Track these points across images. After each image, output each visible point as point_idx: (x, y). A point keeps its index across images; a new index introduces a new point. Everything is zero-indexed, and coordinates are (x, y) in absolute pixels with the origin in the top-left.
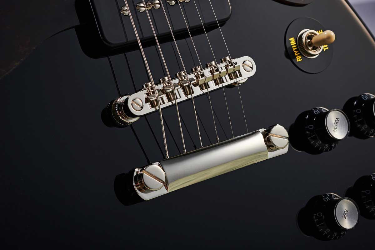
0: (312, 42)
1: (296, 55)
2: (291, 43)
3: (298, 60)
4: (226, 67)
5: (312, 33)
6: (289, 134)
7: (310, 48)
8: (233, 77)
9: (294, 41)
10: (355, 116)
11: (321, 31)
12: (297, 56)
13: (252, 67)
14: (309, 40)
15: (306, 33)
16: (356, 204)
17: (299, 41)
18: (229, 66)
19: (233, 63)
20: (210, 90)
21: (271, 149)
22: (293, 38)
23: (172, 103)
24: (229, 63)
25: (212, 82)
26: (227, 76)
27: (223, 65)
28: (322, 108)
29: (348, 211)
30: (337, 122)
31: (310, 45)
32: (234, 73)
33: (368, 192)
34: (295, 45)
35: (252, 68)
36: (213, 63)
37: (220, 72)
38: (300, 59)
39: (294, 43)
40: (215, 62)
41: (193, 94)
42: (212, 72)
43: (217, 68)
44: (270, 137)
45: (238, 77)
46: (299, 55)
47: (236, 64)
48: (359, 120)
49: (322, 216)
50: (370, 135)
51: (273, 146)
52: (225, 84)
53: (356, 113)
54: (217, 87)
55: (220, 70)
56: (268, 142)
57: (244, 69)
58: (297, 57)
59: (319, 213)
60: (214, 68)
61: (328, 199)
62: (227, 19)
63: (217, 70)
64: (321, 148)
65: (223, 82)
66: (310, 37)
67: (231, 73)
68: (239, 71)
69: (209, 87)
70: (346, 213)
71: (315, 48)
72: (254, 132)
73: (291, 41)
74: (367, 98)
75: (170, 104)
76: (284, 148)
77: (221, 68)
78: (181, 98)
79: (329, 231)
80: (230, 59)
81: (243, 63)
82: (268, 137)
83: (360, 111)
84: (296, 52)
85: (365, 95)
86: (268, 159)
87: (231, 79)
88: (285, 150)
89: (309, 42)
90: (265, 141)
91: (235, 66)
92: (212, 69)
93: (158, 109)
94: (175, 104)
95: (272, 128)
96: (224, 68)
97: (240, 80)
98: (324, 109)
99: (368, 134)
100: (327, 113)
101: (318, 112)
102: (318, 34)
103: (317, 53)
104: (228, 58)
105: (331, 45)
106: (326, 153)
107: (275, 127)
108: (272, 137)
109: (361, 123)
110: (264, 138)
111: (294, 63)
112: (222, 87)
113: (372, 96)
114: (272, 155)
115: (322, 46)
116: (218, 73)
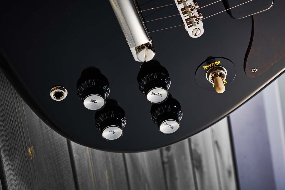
0: (218, 76)
1: (208, 65)
2: (217, 62)
3: (205, 67)
4: (195, 16)
5: (224, 77)
6: (147, 62)
7: (213, 75)
8: (188, 22)
9: (218, 64)
10: (166, 106)
11: (226, 82)
13: (196, 35)
14: (219, 74)
15: (225, 73)
16: (102, 109)
17: (219, 67)
18: (196, 18)
19: (198, 21)
20: (177, 4)
21: (137, 49)
22: (220, 63)
24: (198, 19)
25: (183, 7)
26: (188, 17)
27: (196, 14)
28: (170, 84)
29: (96, 103)
30: (159, 95)
31: (215, 75)
33: (112, 115)
34: (215, 65)
37: (190, 12)
38: (205, 68)
39: (217, 64)
40: (198, 8)
42: (190, 6)
43: (194, 10)
44: (145, 49)
45: (188, 25)
46: (208, 67)
47: (198, 23)
48: (163, 109)
49: (93, 86)
50: (153, 116)
51: (139, 50)
52: (182, 16)
53: (167, 107)
54: (180, 10)
55: (193, 12)
56: (142, 47)
57: (194, 29)
58: (206, 66)
59: (94, 83)
60: (194, 7)
61: (105, 89)
62: (231, 16)
63: (192, 10)
64: (141, 84)
65: (183, 14)
66: (221, 75)
67: (190, 20)
68: (192, 26)
69: (179, 4)
70: (95, 102)
71: (213, 78)
72: (149, 35)
73: (218, 62)
74: (179, 114)
76: (138, 58)
77: (194, 12)
79: (82, 90)
80: (201, 19)
81: (198, 29)
82: (146, 47)
83: (169, 110)
84: (210, 65)
85: (181, 113)
86: (129, 47)
87: (186, 20)
88: (136, 60)
89: (218, 74)
90: (142, 45)
91: (196, 23)
92: (193, 6)
95: (152, 50)
96: (194, 15)
97: (186, 27)
98: (169, 86)
99: (154, 115)
100: (166, 89)
101: (167, 82)
102: (223, 81)
103: (210, 80)
104: (202, 17)
105: (214, 90)
106: (138, 87)
107: (153, 52)
108: (145, 50)
109: (161, 111)
110: (144, 45)
111: (202, 64)
112: (179, 13)
113: (180, 118)
114: (133, 50)
115: (214, 83)
116: (190, 11)
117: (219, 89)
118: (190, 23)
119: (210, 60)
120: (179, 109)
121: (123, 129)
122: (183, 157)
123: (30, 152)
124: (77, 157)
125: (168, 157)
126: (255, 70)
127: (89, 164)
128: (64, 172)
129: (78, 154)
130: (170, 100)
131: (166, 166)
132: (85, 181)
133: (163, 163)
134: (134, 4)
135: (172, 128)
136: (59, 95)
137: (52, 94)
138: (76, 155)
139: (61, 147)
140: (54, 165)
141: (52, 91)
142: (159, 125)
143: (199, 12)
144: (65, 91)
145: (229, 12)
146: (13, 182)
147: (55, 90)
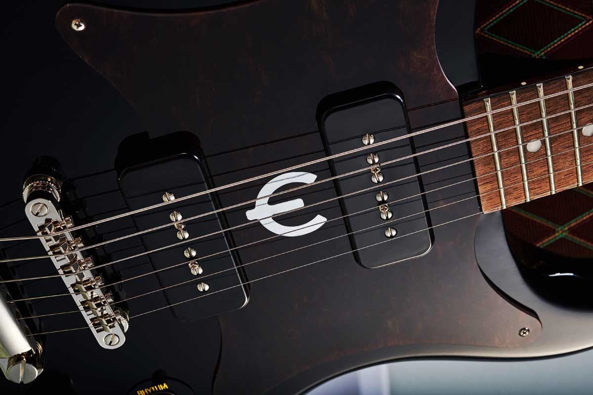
3: (139, 392)
4: (106, 314)
8: (94, 323)
9: (164, 389)
12: (144, 391)
13: (112, 345)
19: (114, 323)
22: (167, 388)
23: (49, 251)
25: (83, 299)
26: (93, 316)
27: (109, 311)
32: (100, 324)
34: (159, 390)
35: (110, 344)
36: (110, 300)
39: (161, 389)
41: (64, 276)
42: (96, 299)
44: (24, 362)
45: (95, 328)
47: (111, 327)
52: (84, 313)
54: (78, 304)
55: (102, 308)
57: (107, 336)
60: (103, 301)
63: (99, 304)
65: (86, 311)
67: (98, 320)
68: (102, 330)
69: (76, 295)
73: (163, 386)
75: (47, 249)
76: (12, 375)
77: (104, 309)
78: (57, 261)
81: (115, 335)
82: (24, 359)
84: (148, 390)
87: (93, 320)
91: (108, 327)
92: (102, 298)
93: (38, 234)
94: (47, 255)
96: (104, 312)
97: (93, 330)
107: (37, 369)
112: (78, 309)
116: (97, 306)
118: (98, 325)
143: (113, 309)
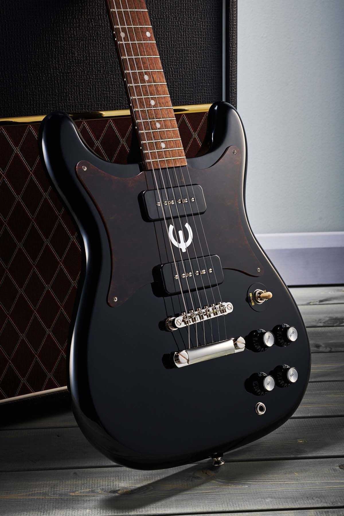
1: (252, 302)
2: (250, 295)
5: (261, 291)
6: (246, 342)
7: (259, 299)
9: (252, 295)
13: (231, 308)
15: (258, 291)
16: (274, 379)
17: (254, 294)
18: (221, 307)
20: (211, 318)
21: (236, 348)
24: (221, 305)
26: (219, 312)
27: (218, 306)
29: (270, 382)
30: (269, 338)
31: (259, 298)
33: (280, 374)
40: (215, 304)
41: (204, 319)
43: (215, 307)
47: (224, 306)
48: (280, 337)
49: (258, 383)
52: (218, 315)
53: (278, 334)
54: (214, 317)
55: (217, 308)
56: (236, 345)
57: (228, 309)
59: (256, 382)
61: (261, 375)
62: (221, 283)
63: (215, 309)
64: (260, 349)
66: (260, 293)
67: (221, 310)
68: (225, 310)
71: (261, 300)
72: (229, 339)
74: (284, 326)
75: (193, 323)
76: (242, 349)
78: (198, 321)
79: (260, 391)
80: (222, 303)
81: (227, 306)
83: (280, 333)
84: (252, 300)
85: (284, 325)
86: (234, 353)
87: (221, 313)
88: (243, 350)
89: (259, 296)
91: (224, 307)
92: (213, 308)
93: (187, 325)
94: (195, 323)
95: (238, 338)
96: (218, 308)
97: (225, 314)
98: (263, 331)
99: (283, 344)
100: (265, 333)
101: (260, 332)
102: (264, 293)
103: (262, 302)
104: (220, 303)
105: (270, 299)
106: (262, 352)
107: (240, 338)
108: (237, 343)
109: (281, 339)
110: (234, 343)
111: (250, 306)
112: (217, 317)
113: (288, 326)
114: (237, 351)
115: (265, 299)
116: (216, 310)
117: (269, 296)
118: (223, 311)
119: (248, 300)
120: (280, 326)
121: (291, 367)
122: (329, 334)
123: (301, 441)
124: (311, 414)
125: (326, 347)
126: (259, 270)
127: (318, 407)
128: (321, 423)
129: (308, 413)
130: (274, 332)
131: (333, 350)
132: (331, 410)
133: (330, 352)
134: (208, 345)
135: (293, 332)
136: (261, 409)
137: (261, 413)
138: (309, 414)
139: (301, 423)
140: (314, 429)
141: (258, 413)
142: (291, 341)
143: (217, 304)
144: (259, 404)
145: (219, 284)
146: (321, 452)
147: (257, 410)
